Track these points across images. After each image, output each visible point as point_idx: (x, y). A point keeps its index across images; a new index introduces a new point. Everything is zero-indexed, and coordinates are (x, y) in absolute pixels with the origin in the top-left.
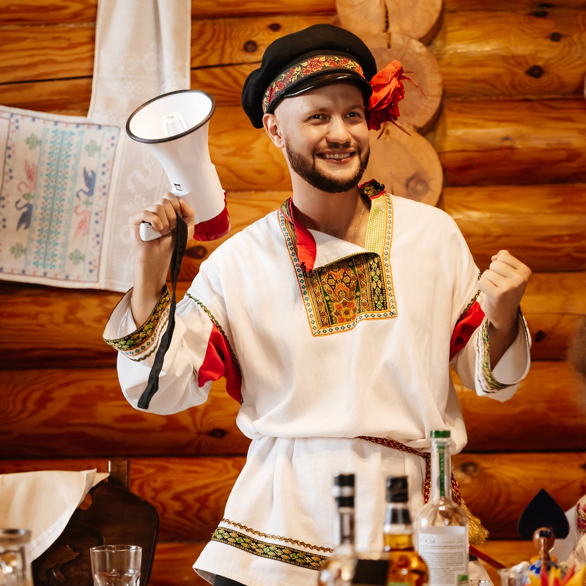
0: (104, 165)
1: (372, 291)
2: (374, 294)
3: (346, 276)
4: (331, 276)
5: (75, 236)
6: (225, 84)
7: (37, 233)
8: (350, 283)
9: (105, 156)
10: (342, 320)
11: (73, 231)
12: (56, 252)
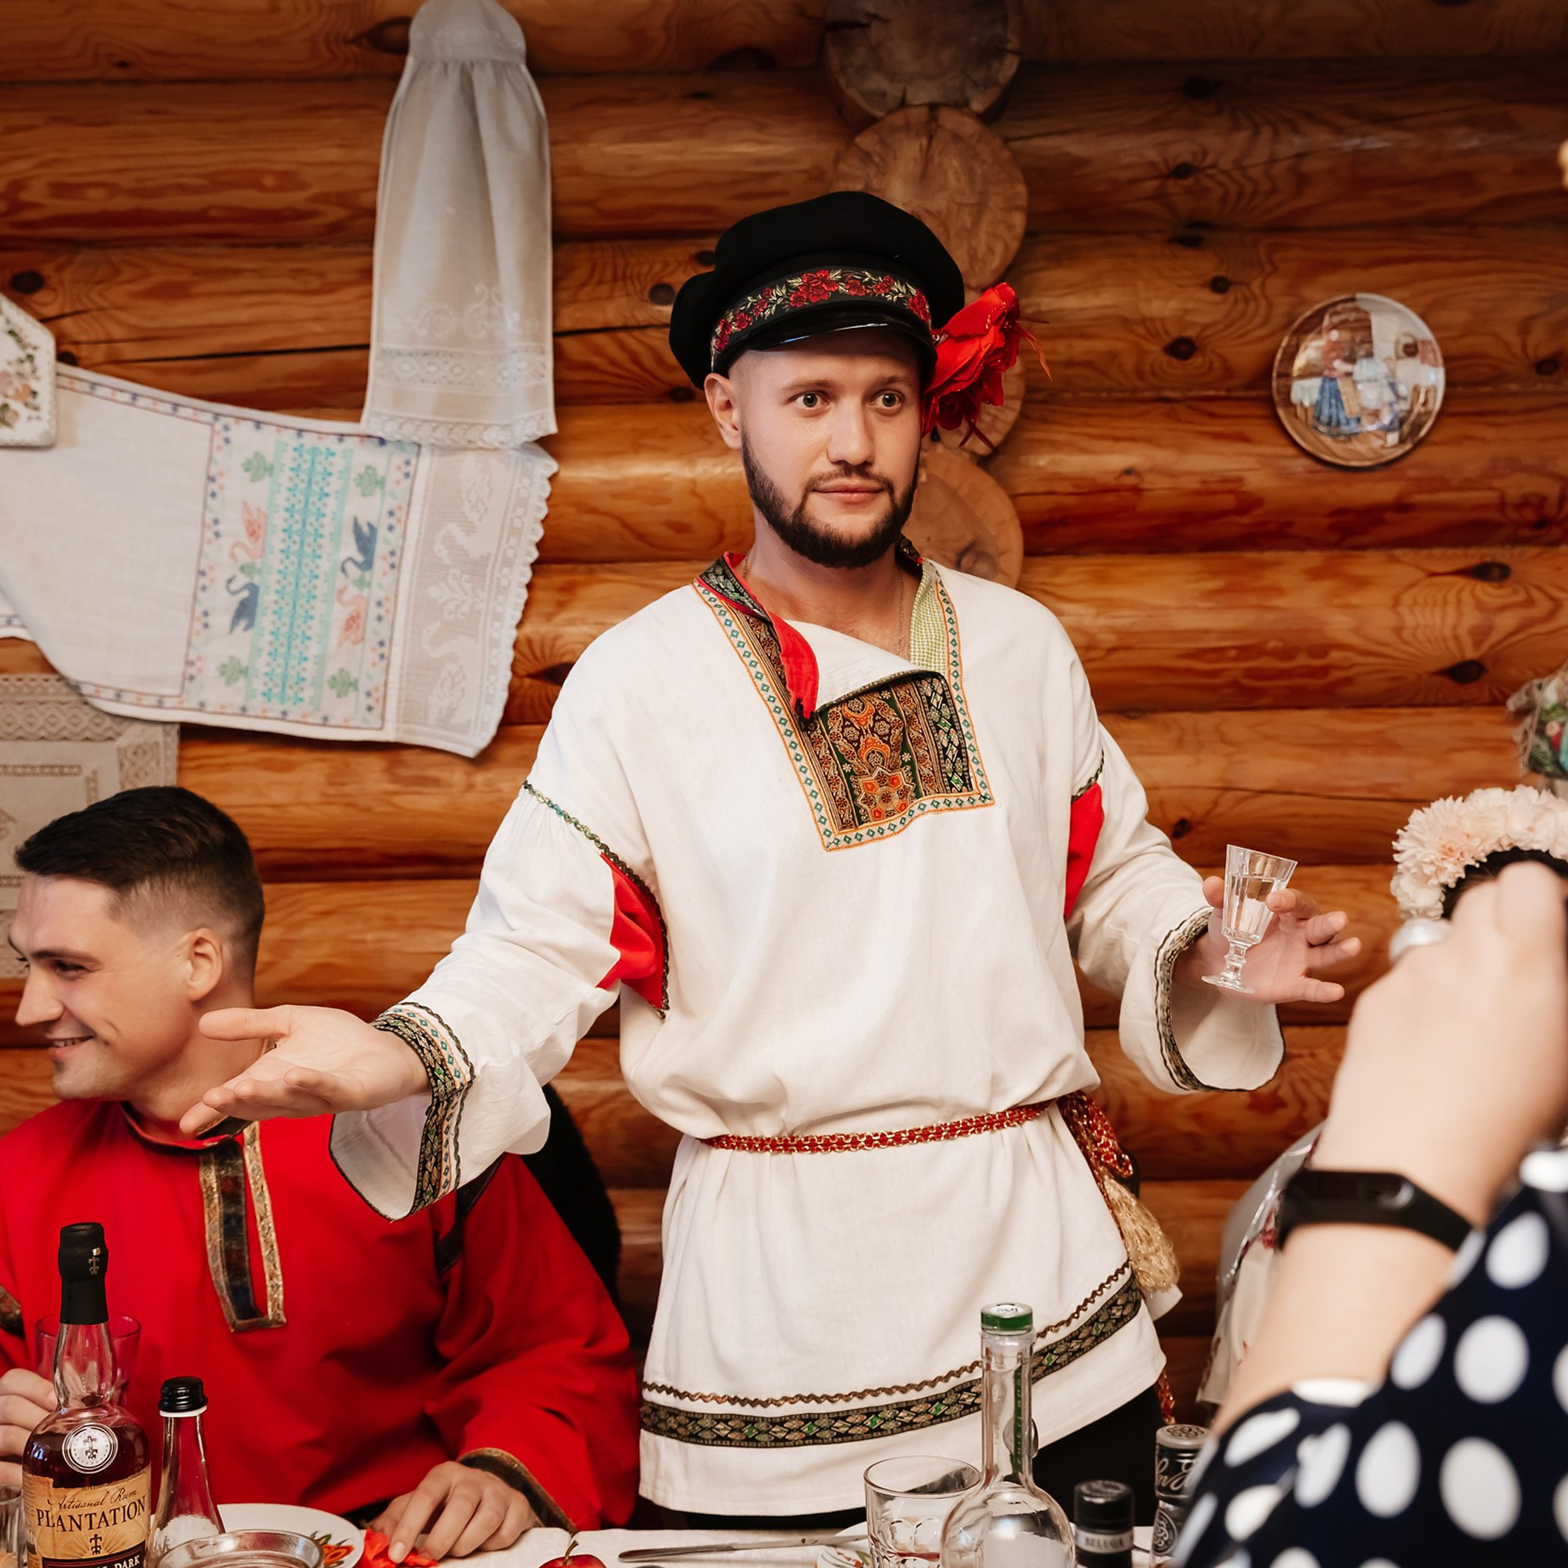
0: (391, 513)
1: (941, 752)
2: (946, 757)
3: (879, 721)
4: (849, 721)
5: (340, 645)
6: (614, 363)
7: (269, 638)
8: (890, 734)
9: (393, 495)
10: (878, 815)
11: (335, 634)
12: (304, 675)
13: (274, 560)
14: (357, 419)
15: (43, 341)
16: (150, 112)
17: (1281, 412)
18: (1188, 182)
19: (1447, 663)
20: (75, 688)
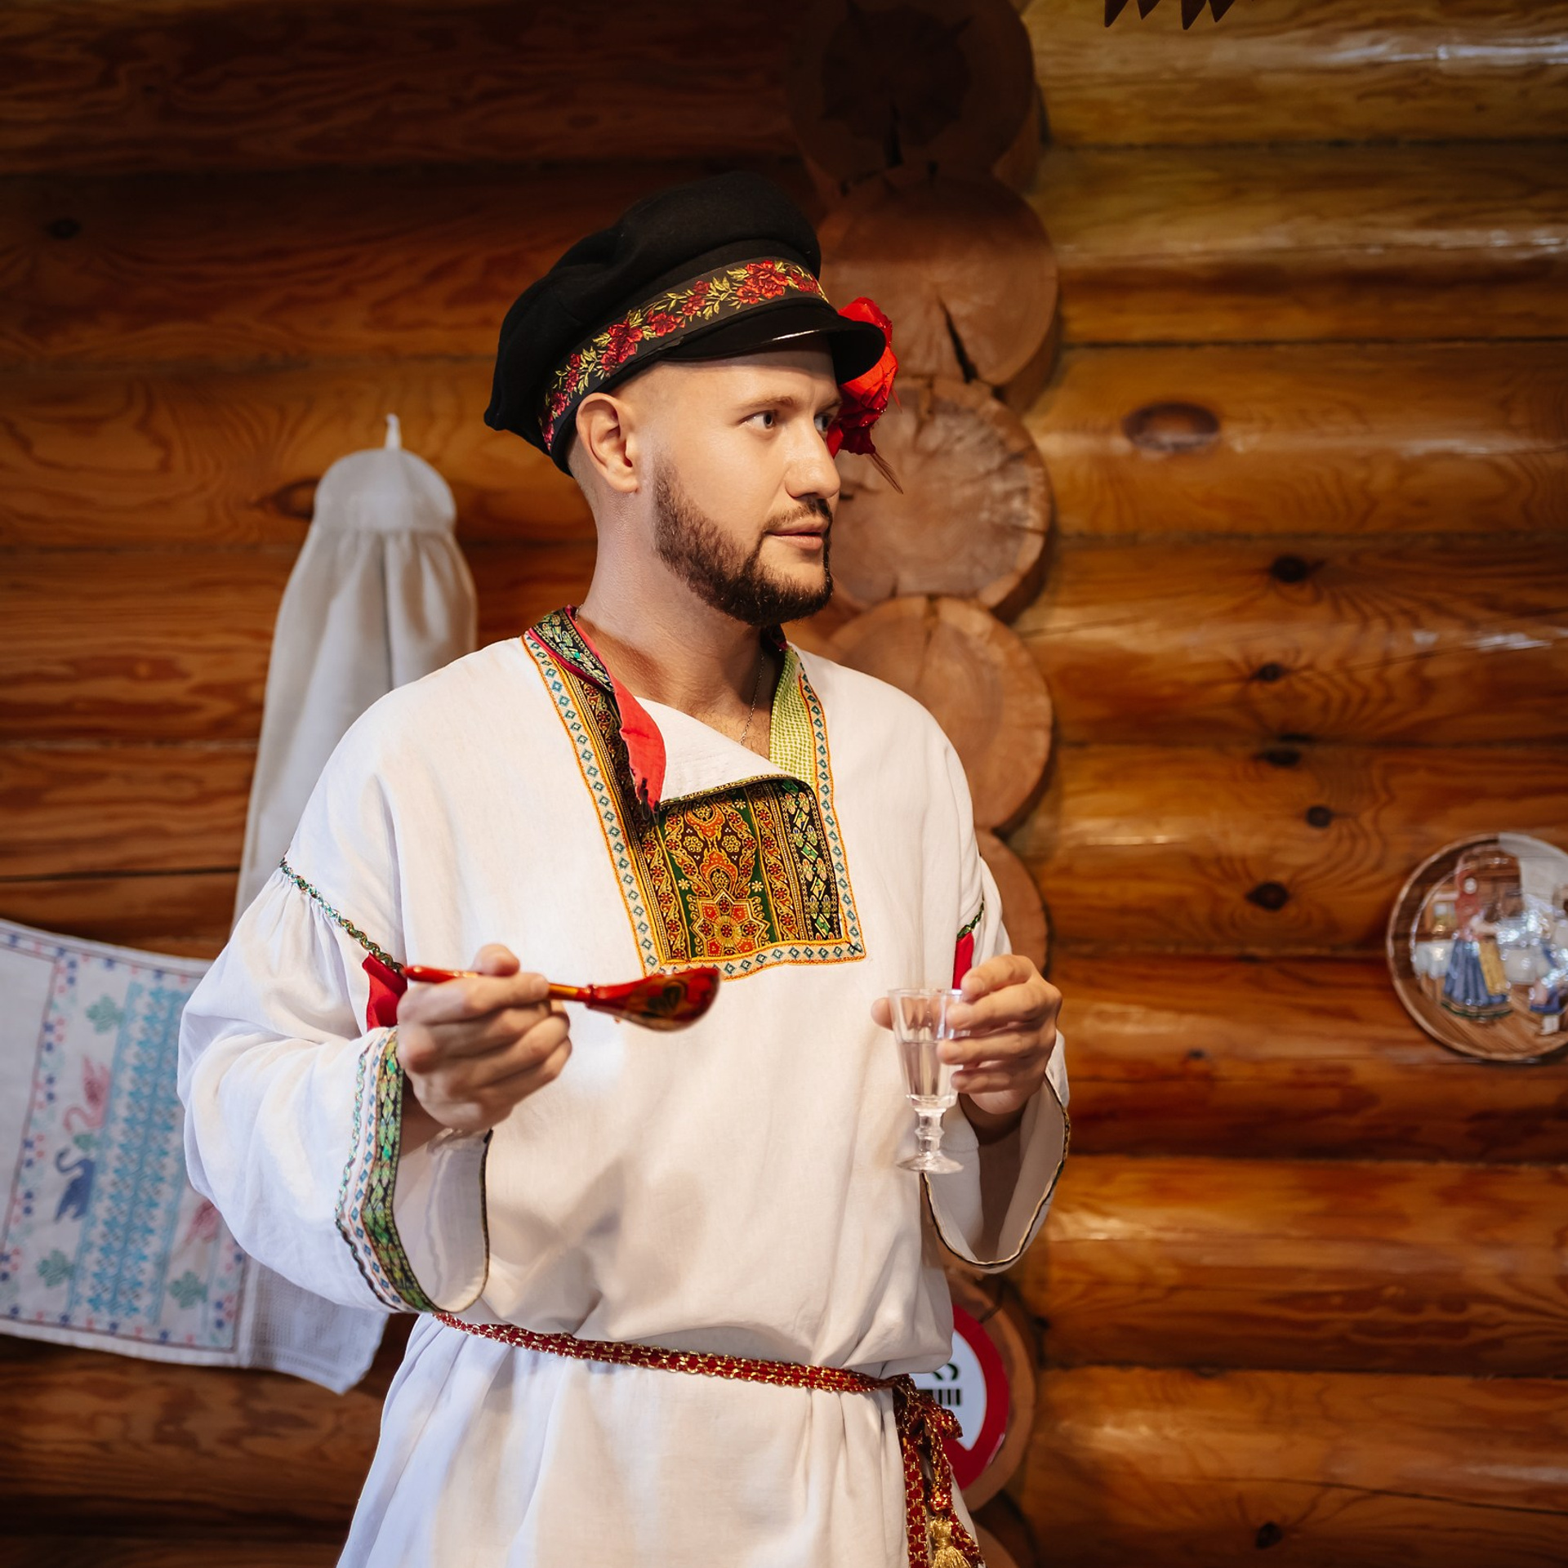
3: (728, 834)
5: (188, 1240)
7: (102, 1229)
11: (183, 1228)
12: (141, 1278)
17: (1398, 985)
18: (1278, 686)
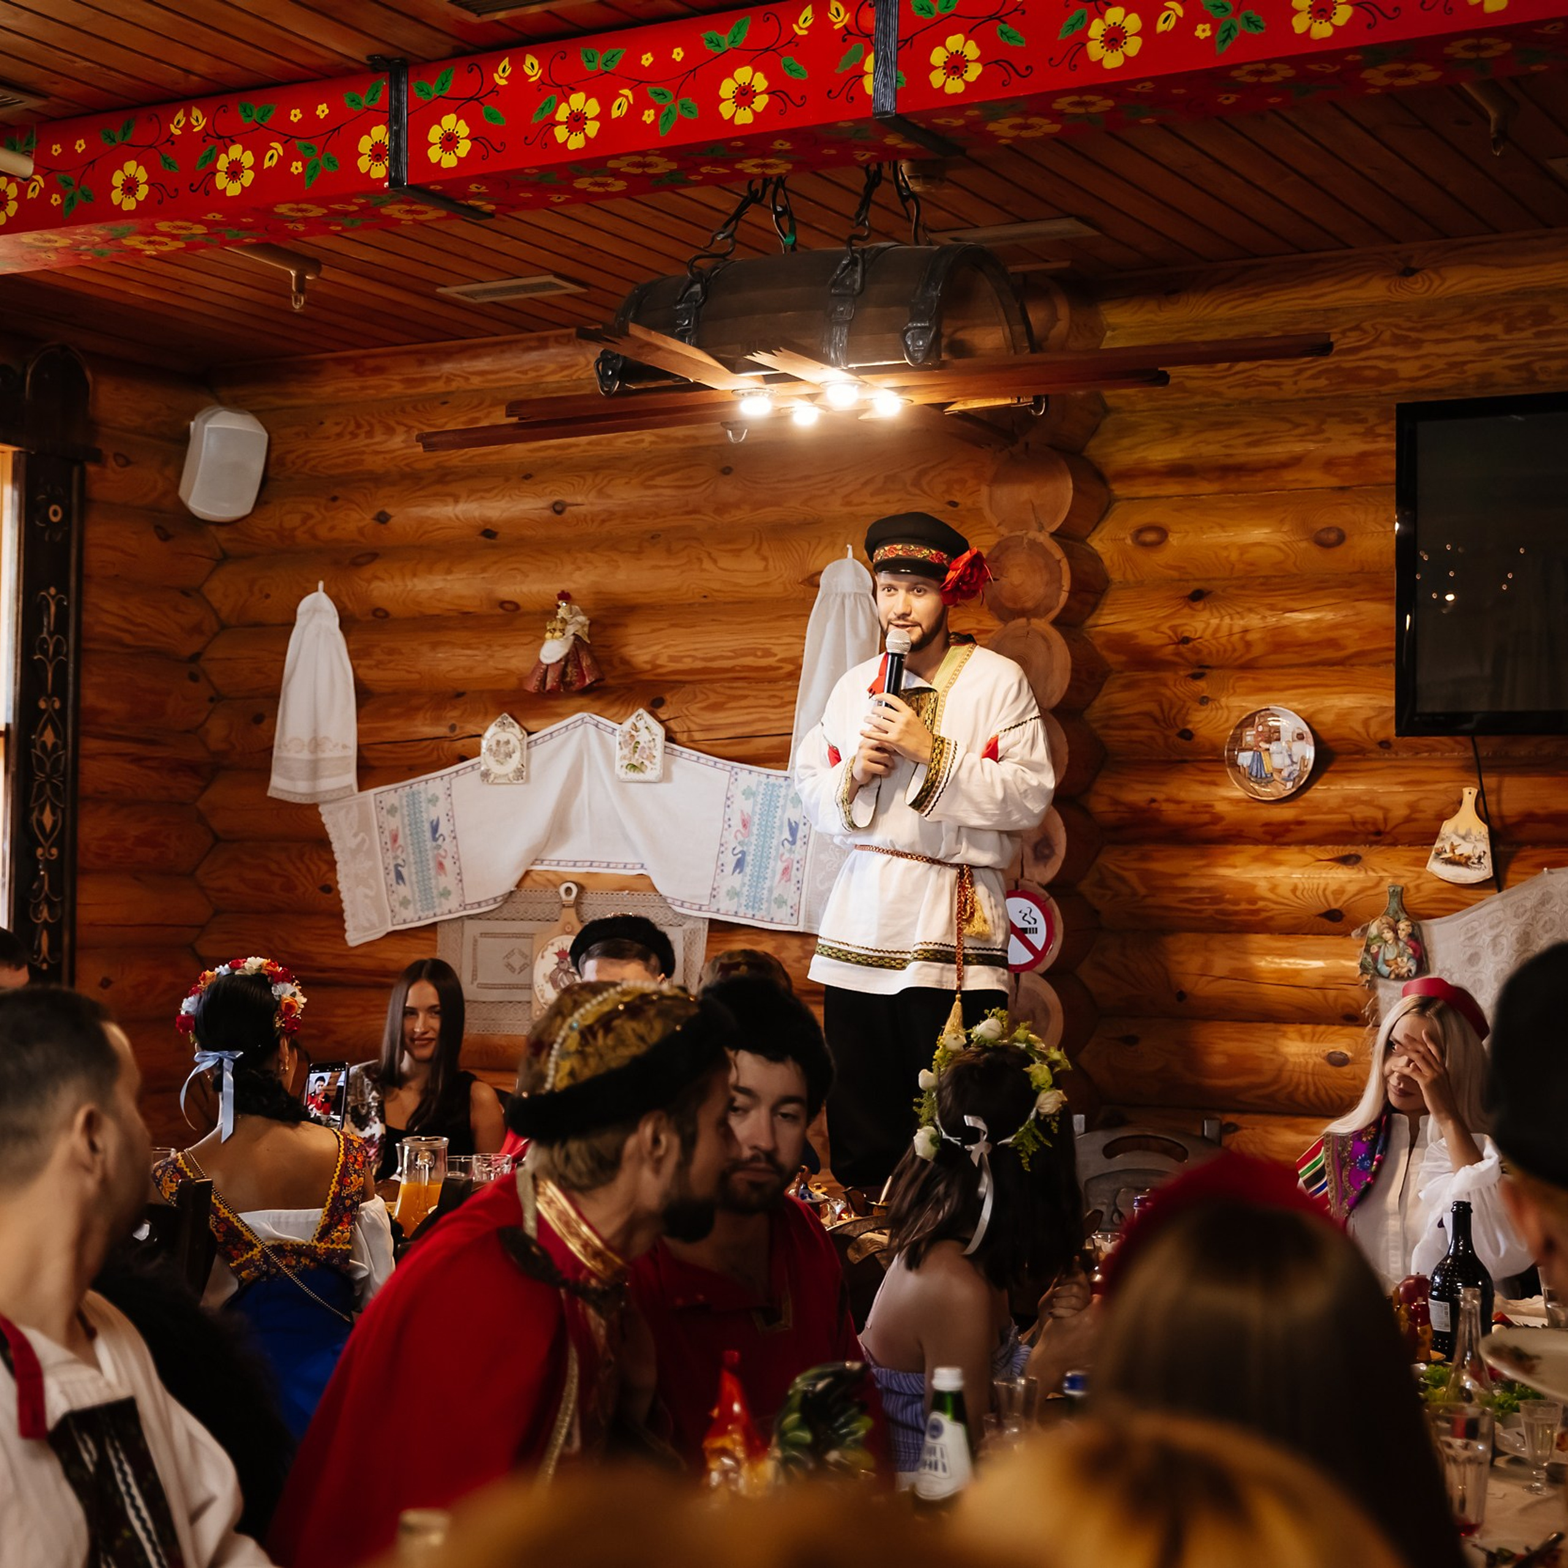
5: (780, 882)
7: (749, 877)
11: (778, 876)
12: (763, 897)
13: (753, 839)
14: (786, 769)
15: (659, 731)
16: (713, 620)
17: (1228, 770)
18: (1189, 646)
19: (1323, 910)
20: (664, 899)
